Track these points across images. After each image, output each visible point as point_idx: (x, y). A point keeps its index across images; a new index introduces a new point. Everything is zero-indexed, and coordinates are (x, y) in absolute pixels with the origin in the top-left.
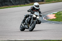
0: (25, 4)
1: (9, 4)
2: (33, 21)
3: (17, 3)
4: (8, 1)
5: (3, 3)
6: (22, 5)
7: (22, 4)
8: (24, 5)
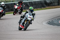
0: (41, 8)
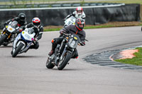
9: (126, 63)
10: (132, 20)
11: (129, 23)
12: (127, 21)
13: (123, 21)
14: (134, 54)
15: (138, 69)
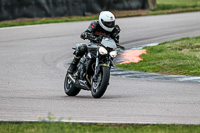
1: (35, 13)
2: (101, 67)
3: (60, 9)
4: (33, 2)
5: (16, 10)
6: (75, 18)
7: (77, 14)
8: (83, 18)
9: (130, 69)
10: (137, 8)
11: (133, 12)
12: (130, 9)
13: (125, 9)
14: (140, 56)
15: (146, 76)
